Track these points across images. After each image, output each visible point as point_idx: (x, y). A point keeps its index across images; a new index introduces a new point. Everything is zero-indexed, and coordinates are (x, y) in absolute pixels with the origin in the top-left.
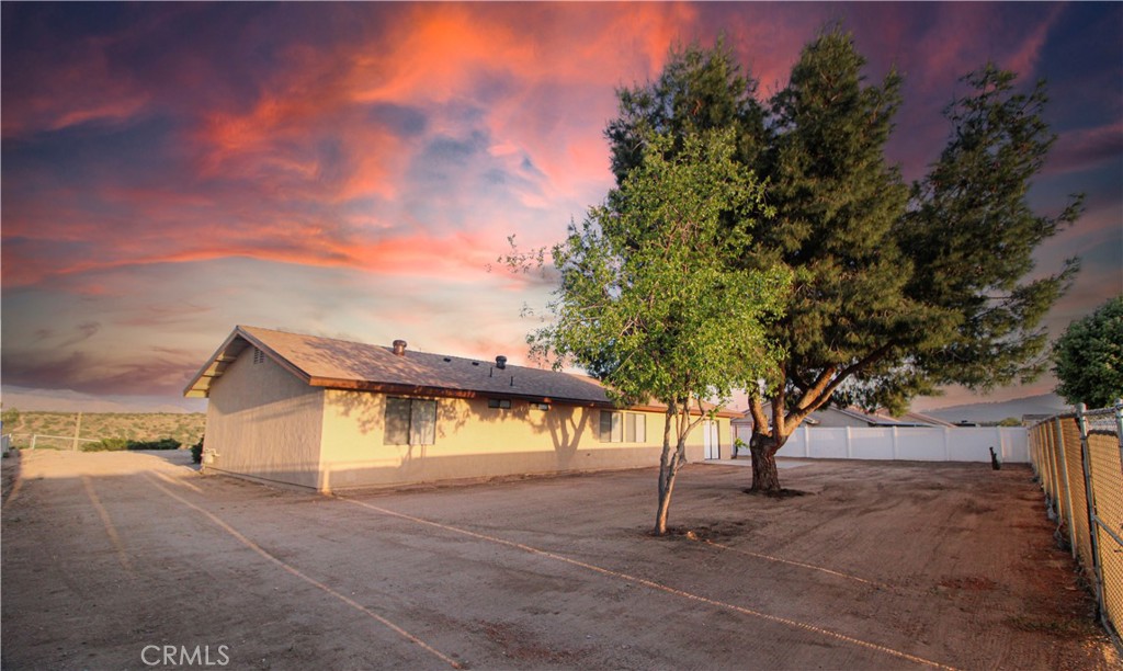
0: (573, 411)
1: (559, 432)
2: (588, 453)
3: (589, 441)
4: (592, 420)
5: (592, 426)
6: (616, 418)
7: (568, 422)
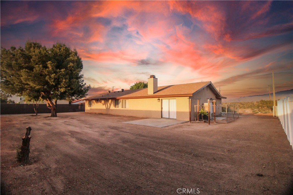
0: (109, 101)
1: (106, 105)
2: (112, 110)
3: (112, 107)
4: (113, 102)
5: (113, 104)
6: (120, 101)
7: (108, 103)
